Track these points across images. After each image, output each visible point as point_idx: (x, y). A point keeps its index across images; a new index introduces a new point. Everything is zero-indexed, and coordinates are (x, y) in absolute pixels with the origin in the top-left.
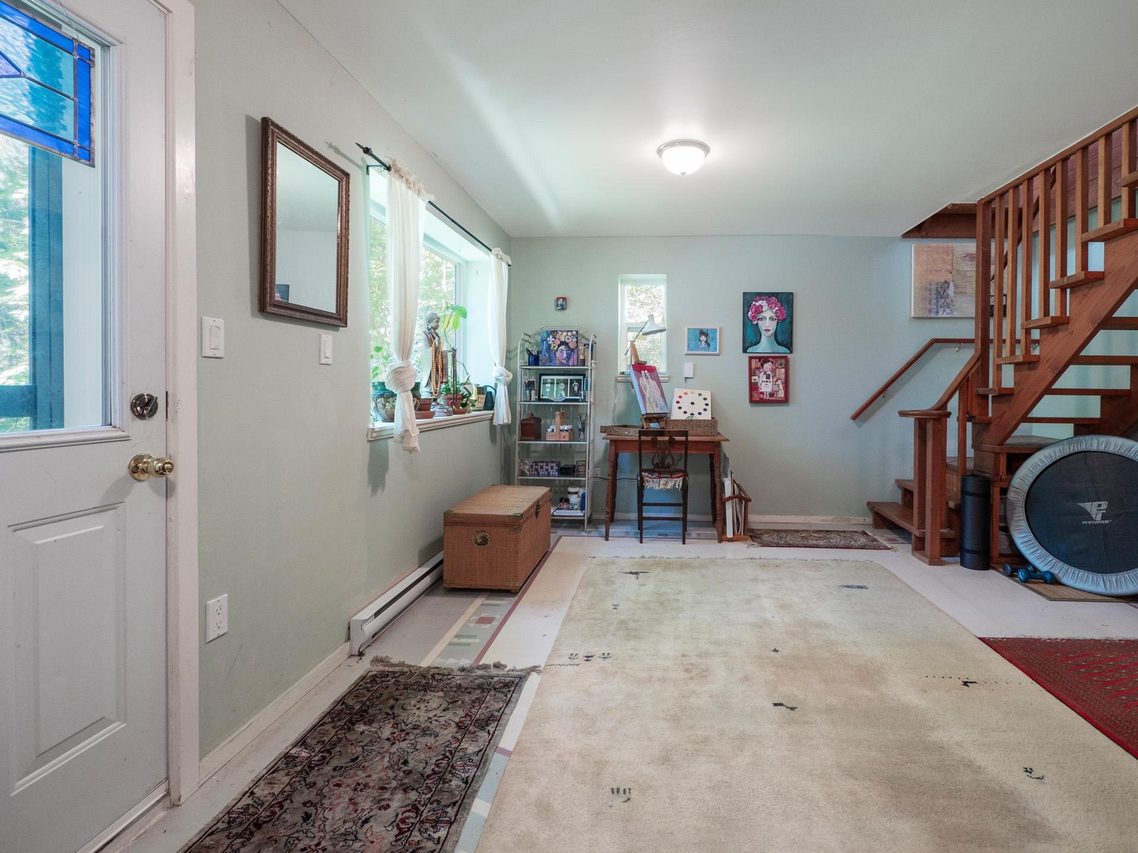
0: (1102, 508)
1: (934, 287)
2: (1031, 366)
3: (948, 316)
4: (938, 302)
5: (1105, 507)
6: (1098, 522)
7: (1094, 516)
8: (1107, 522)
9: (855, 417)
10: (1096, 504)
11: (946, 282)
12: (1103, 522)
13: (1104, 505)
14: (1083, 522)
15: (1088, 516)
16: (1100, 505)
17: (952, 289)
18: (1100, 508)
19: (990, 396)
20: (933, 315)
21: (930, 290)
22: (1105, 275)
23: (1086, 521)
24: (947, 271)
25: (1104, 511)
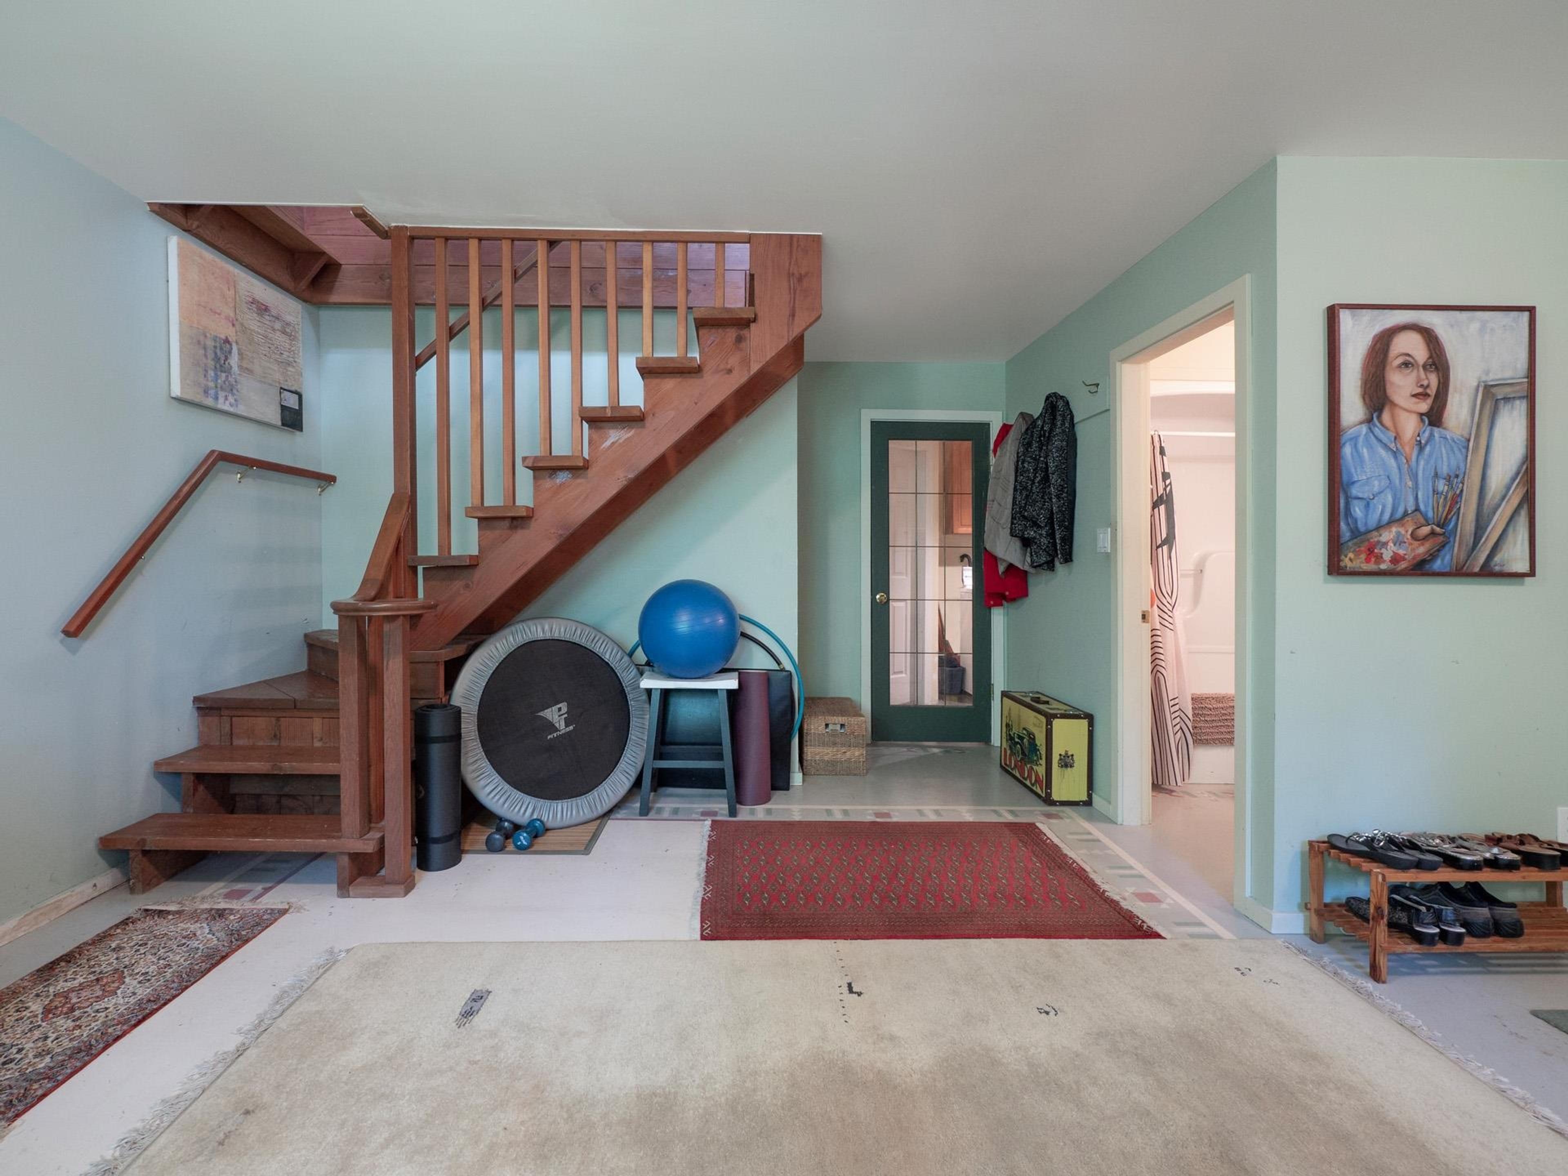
0: (563, 712)
1: (210, 343)
2: (515, 522)
3: (231, 410)
4: (217, 377)
5: (566, 710)
6: (563, 732)
7: (557, 725)
8: (571, 728)
9: (67, 633)
10: (555, 708)
11: (227, 341)
12: (568, 729)
13: (564, 706)
14: (549, 737)
15: (552, 727)
16: (560, 709)
17: (236, 359)
18: (561, 713)
19: (420, 569)
20: (210, 402)
21: (205, 348)
22: (645, 415)
23: (550, 734)
24: (227, 318)
25: (566, 715)
